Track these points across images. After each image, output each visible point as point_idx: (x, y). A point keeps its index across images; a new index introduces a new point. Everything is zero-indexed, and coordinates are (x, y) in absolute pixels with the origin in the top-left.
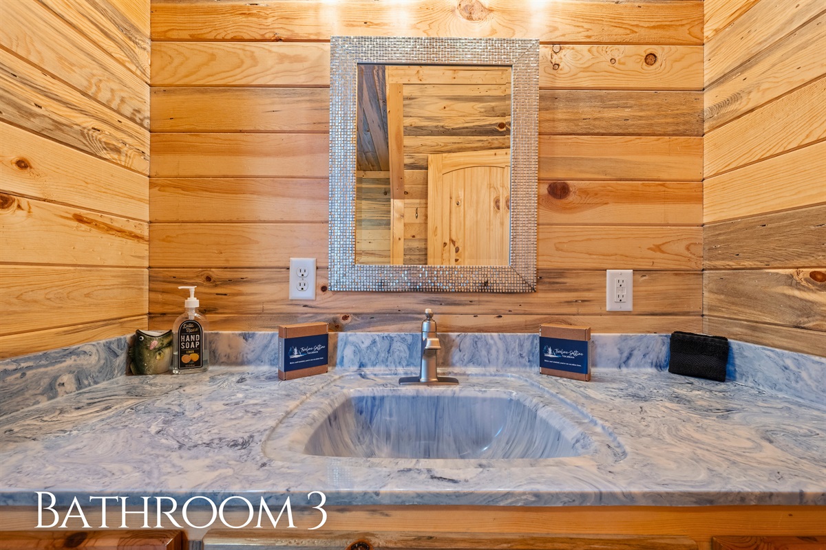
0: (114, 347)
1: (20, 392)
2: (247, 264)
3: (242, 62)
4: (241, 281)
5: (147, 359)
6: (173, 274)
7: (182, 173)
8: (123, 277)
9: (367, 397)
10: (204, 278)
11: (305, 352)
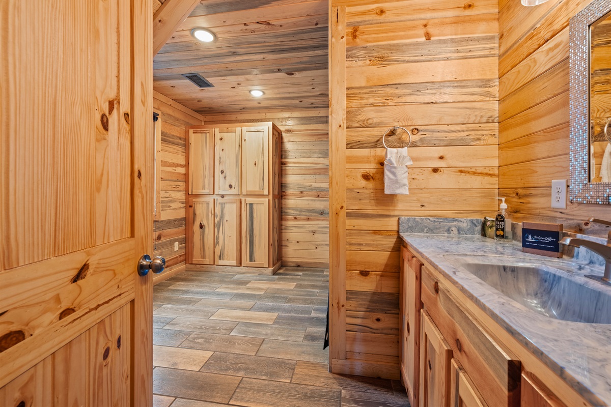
0: (475, 222)
1: (439, 228)
2: (532, 186)
3: (530, 67)
4: (529, 195)
5: (486, 230)
6: (505, 192)
7: (508, 140)
8: (482, 193)
9: (551, 273)
10: (515, 193)
11: (538, 239)
